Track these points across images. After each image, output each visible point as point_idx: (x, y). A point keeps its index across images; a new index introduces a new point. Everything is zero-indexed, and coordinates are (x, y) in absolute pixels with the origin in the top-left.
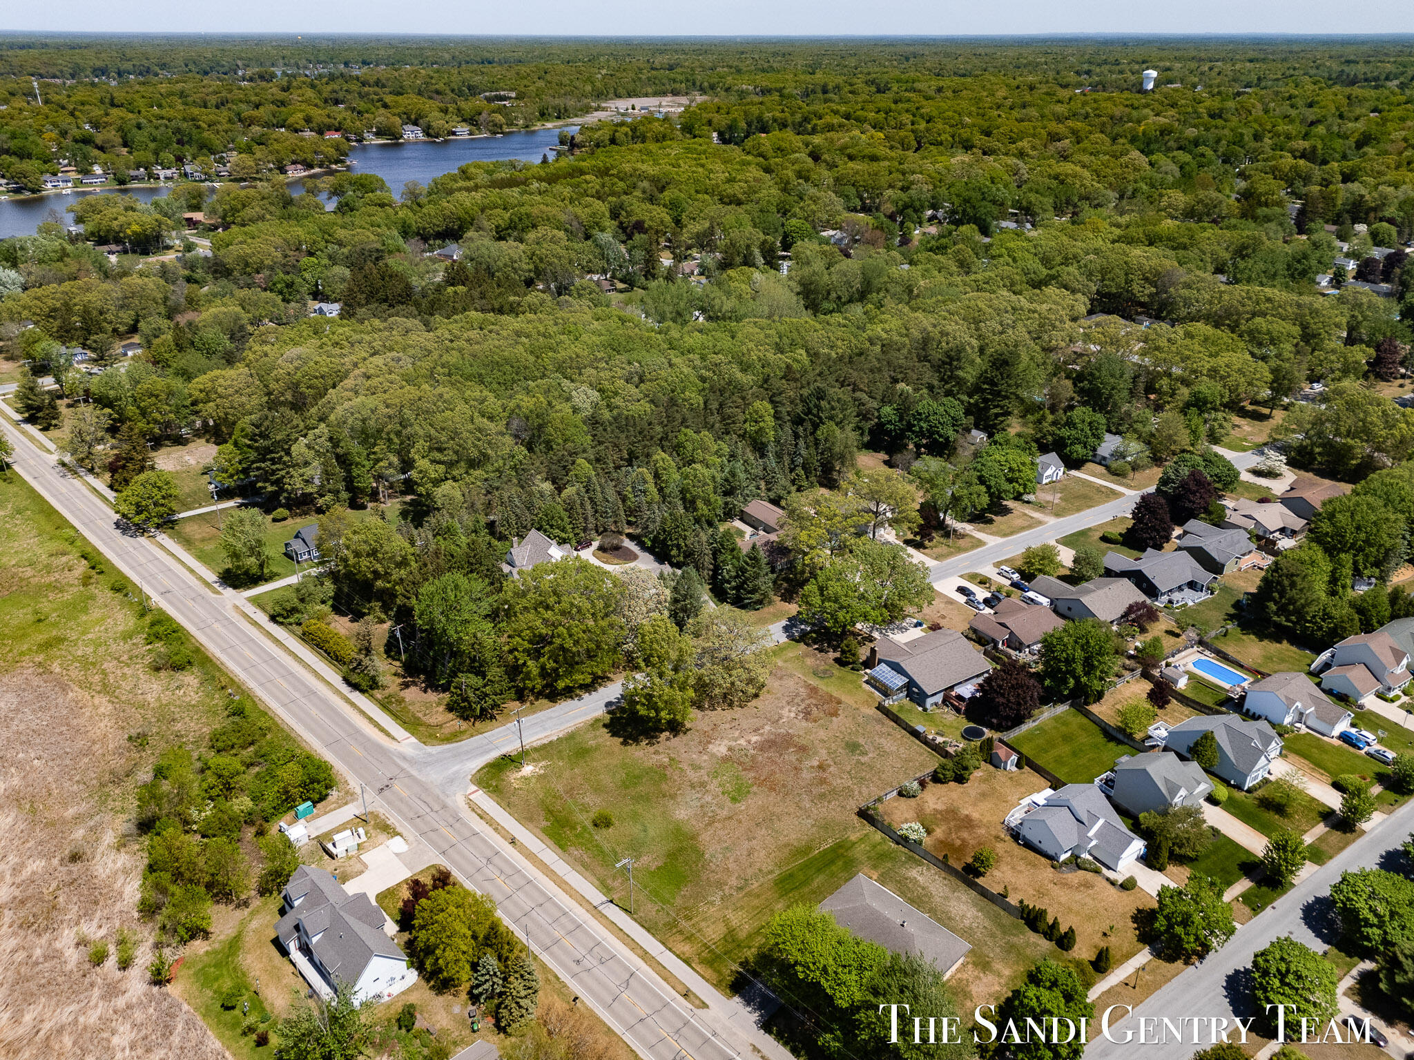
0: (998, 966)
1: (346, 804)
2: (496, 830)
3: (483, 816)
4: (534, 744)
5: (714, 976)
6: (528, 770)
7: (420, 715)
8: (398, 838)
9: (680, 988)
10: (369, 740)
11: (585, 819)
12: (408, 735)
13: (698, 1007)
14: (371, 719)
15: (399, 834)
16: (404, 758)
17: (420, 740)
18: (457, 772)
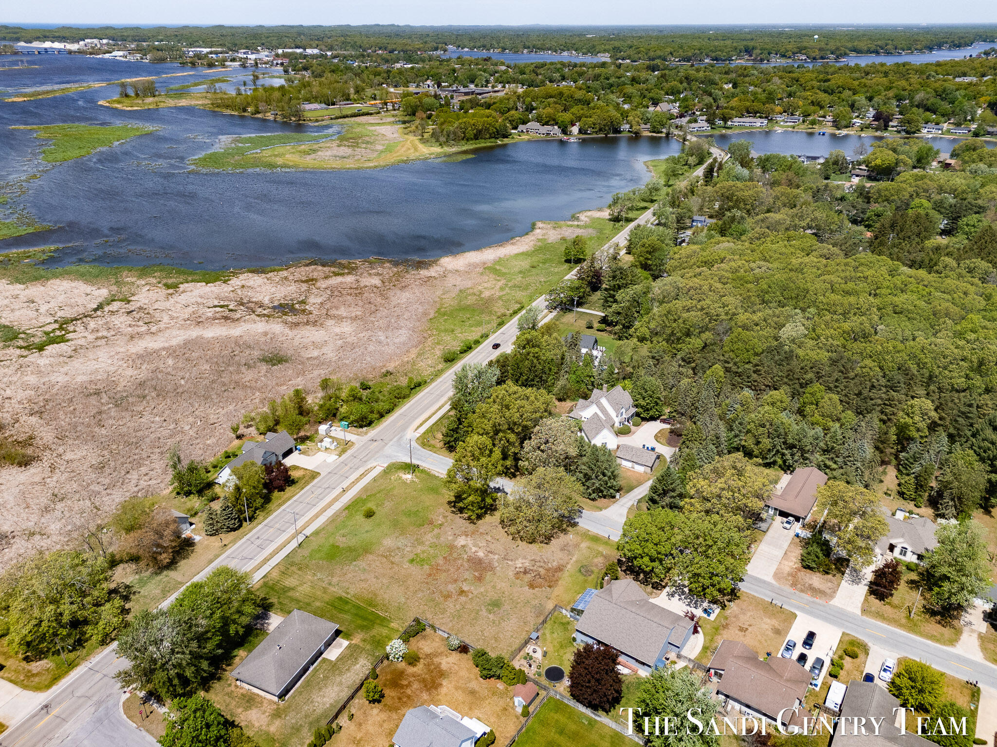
0: (278, 723)
2: (353, 483)
3: (363, 475)
4: (433, 472)
12: (422, 432)
14: (430, 418)
16: (400, 438)
17: (420, 437)
18: (397, 457)
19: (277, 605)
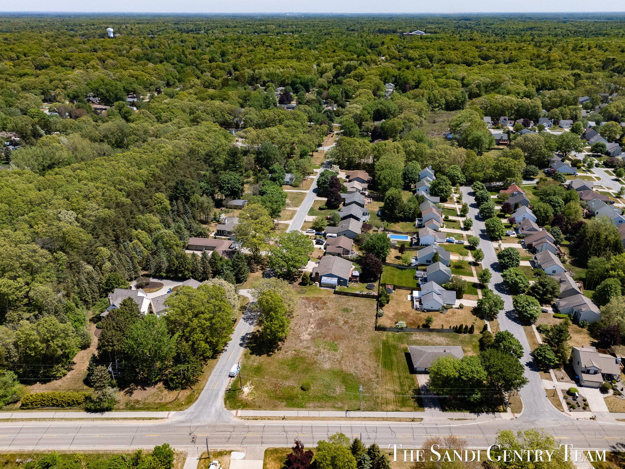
1: (185, 459)
2: (269, 419)
3: (255, 419)
5: (411, 409)
6: (246, 390)
7: (158, 401)
8: (232, 453)
9: (408, 420)
10: (150, 427)
11: (297, 390)
12: (168, 412)
13: (421, 421)
14: (135, 419)
15: (231, 452)
16: (183, 422)
17: (176, 410)
18: (216, 411)
19: (413, 388)
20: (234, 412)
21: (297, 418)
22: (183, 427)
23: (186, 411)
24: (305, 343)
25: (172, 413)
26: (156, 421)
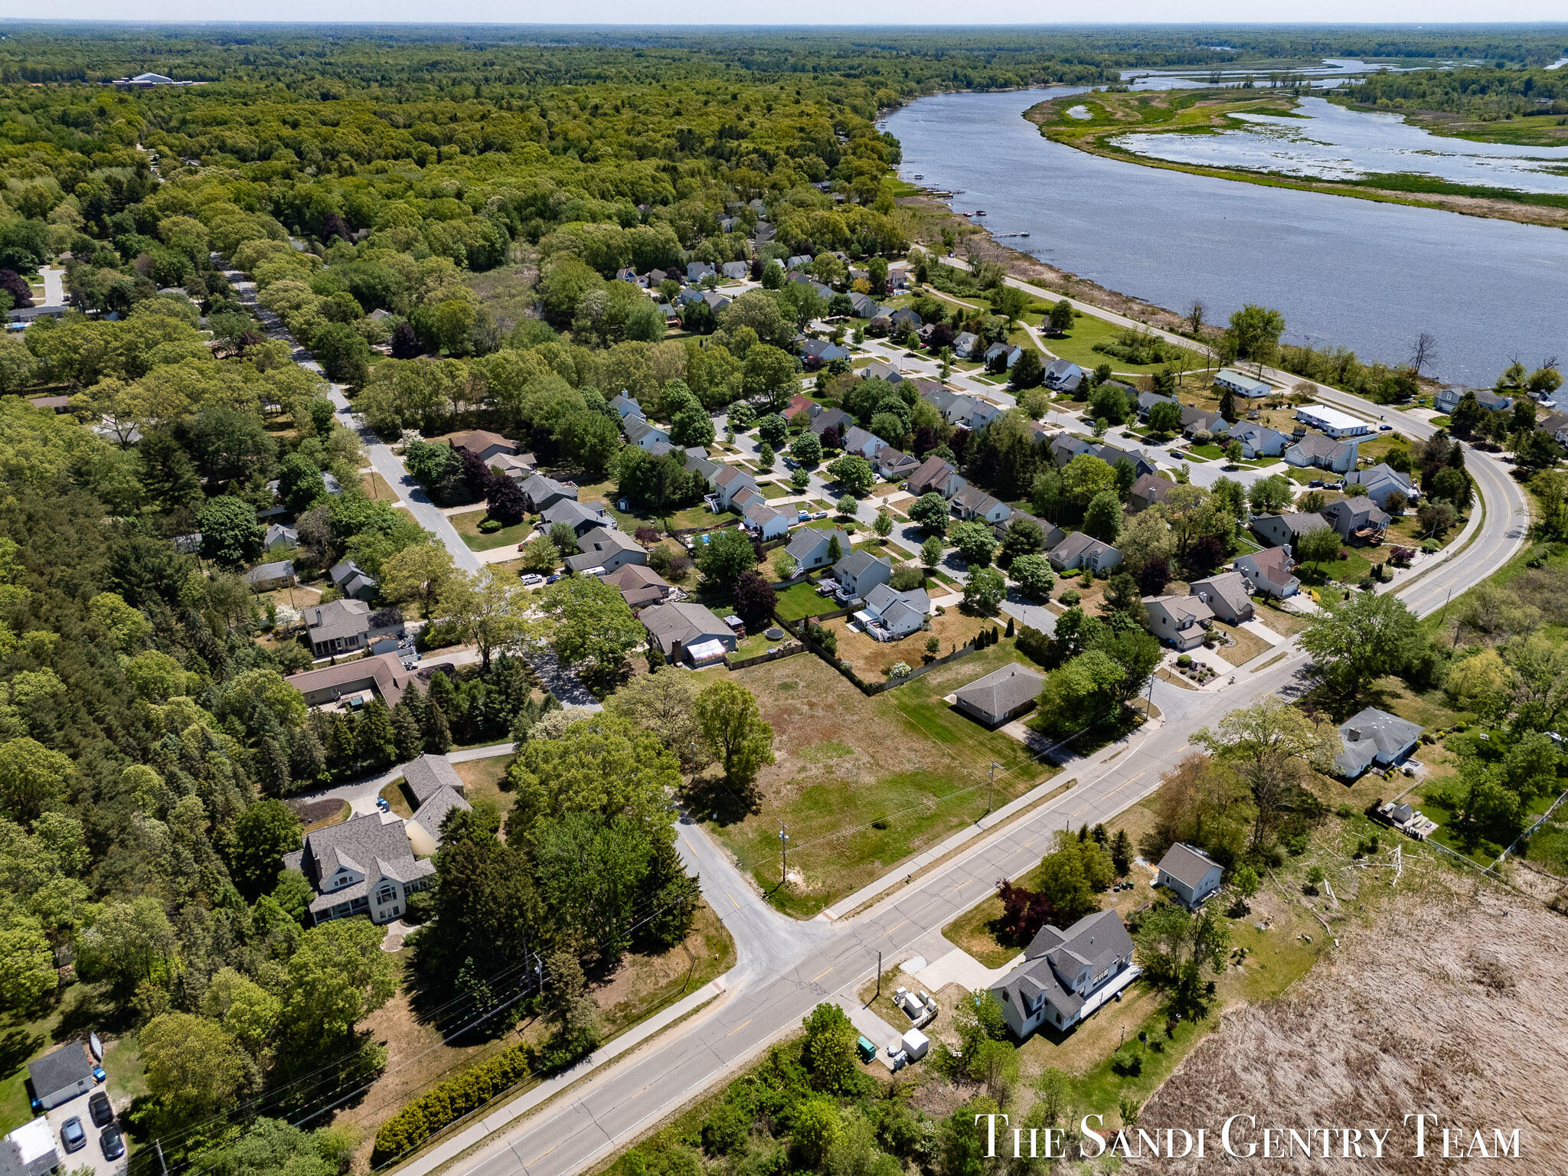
2: (888, 895)
5: (1047, 774)
6: (793, 878)
8: (902, 967)
9: (1061, 790)
10: (716, 1021)
13: (1077, 783)
14: (667, 1027)
15: (896, 967)
16: (760, 980)
17: (720, 974)
18: (791, 933)
19: (1019, 748)
20: (820, 917)
21: (924, 870)
22: (773, 985)
23: (739, 964)
24: (788, 764)
25: (721, 981)
26: (710, 1007)
